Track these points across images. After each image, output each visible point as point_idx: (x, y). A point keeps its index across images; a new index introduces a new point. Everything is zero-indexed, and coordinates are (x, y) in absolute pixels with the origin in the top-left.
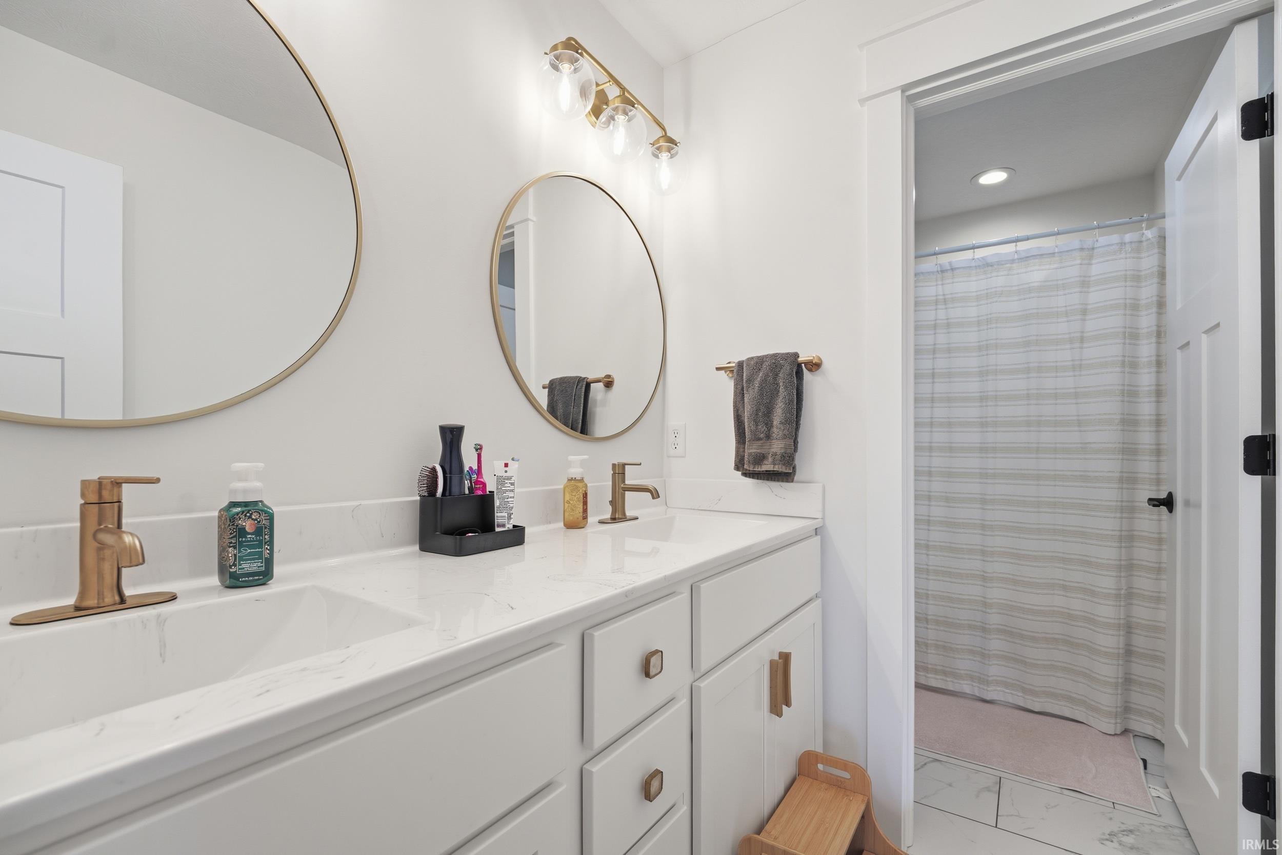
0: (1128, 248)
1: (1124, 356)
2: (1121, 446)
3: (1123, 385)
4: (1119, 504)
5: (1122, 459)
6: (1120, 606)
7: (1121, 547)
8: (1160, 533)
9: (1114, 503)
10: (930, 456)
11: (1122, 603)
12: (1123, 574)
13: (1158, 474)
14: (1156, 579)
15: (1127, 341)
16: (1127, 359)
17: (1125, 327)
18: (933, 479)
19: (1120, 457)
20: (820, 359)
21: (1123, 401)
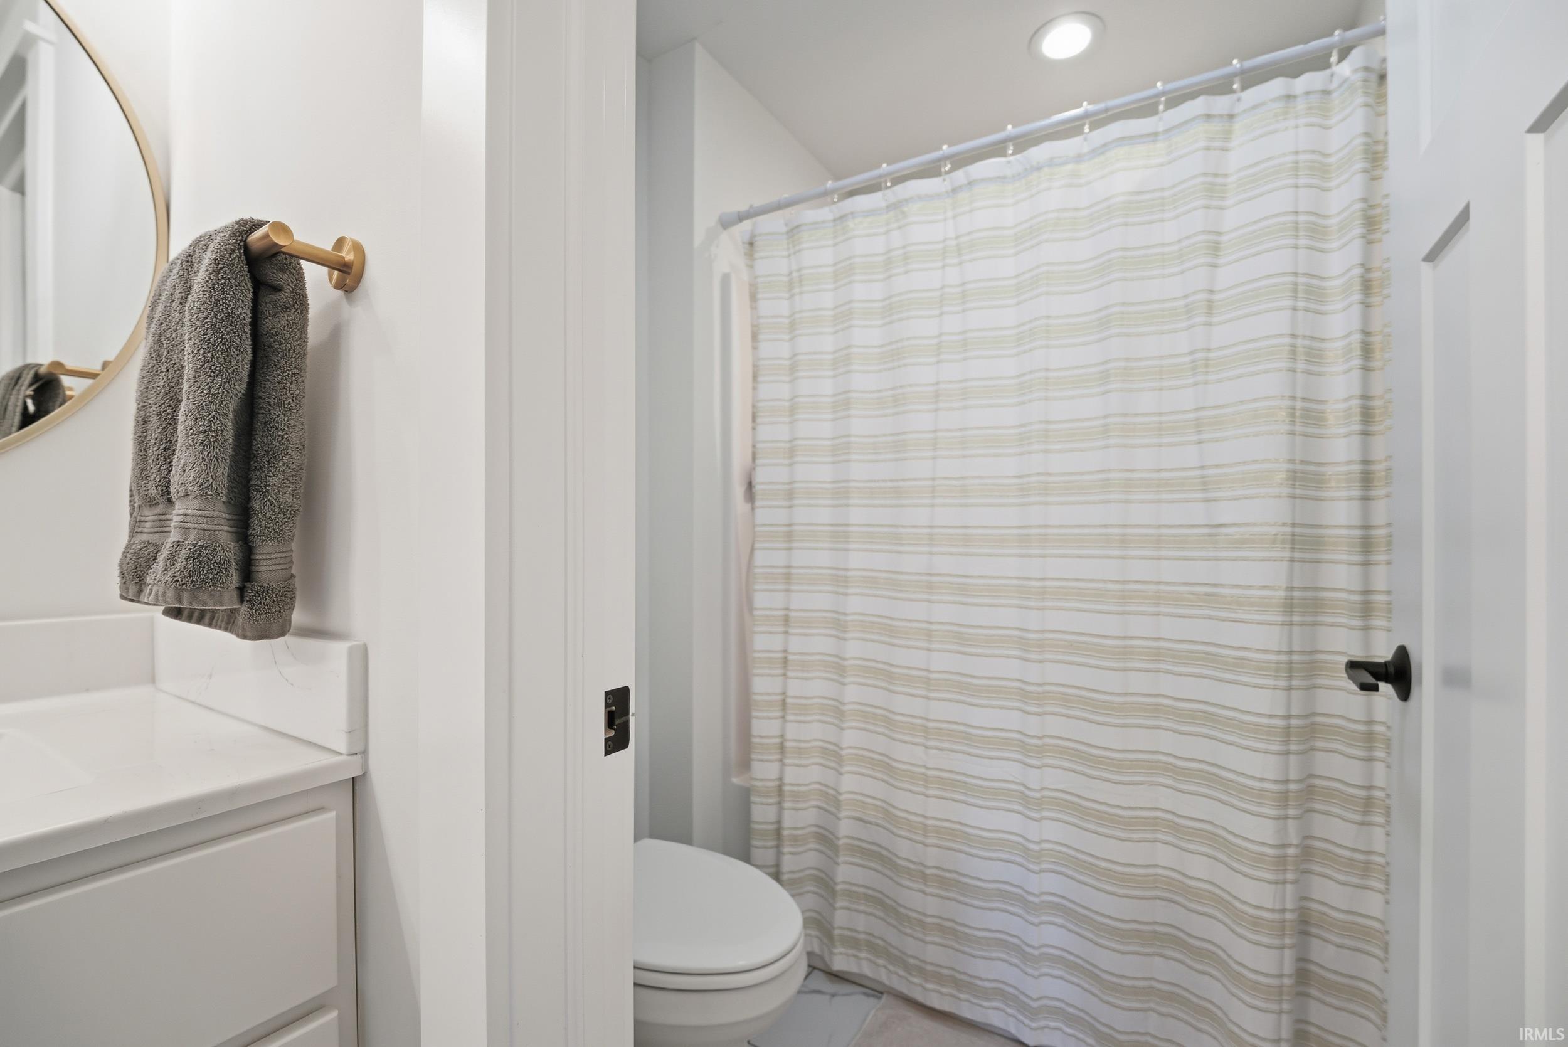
0: (1301, 105)
1: (1294, 336)
2: (1288, 529)
3: (1293, 398)
4: (1283, 658)
5: (1292, 560)
6: (1285, 882)
7: (1287, 753)
8: (1370, 722)
9: (1273, 657)
10: (790, 549)
11: (1290, 876)
12: (1291, 812)
13: (1366, 592)
14: (1362, 824)
15: (1301, 304)
16: (1300, 342)
17: (1296, 274)
18: (794, 587)
19: (1287, 554)
20: (358, 248)
21: (1292, 433)
